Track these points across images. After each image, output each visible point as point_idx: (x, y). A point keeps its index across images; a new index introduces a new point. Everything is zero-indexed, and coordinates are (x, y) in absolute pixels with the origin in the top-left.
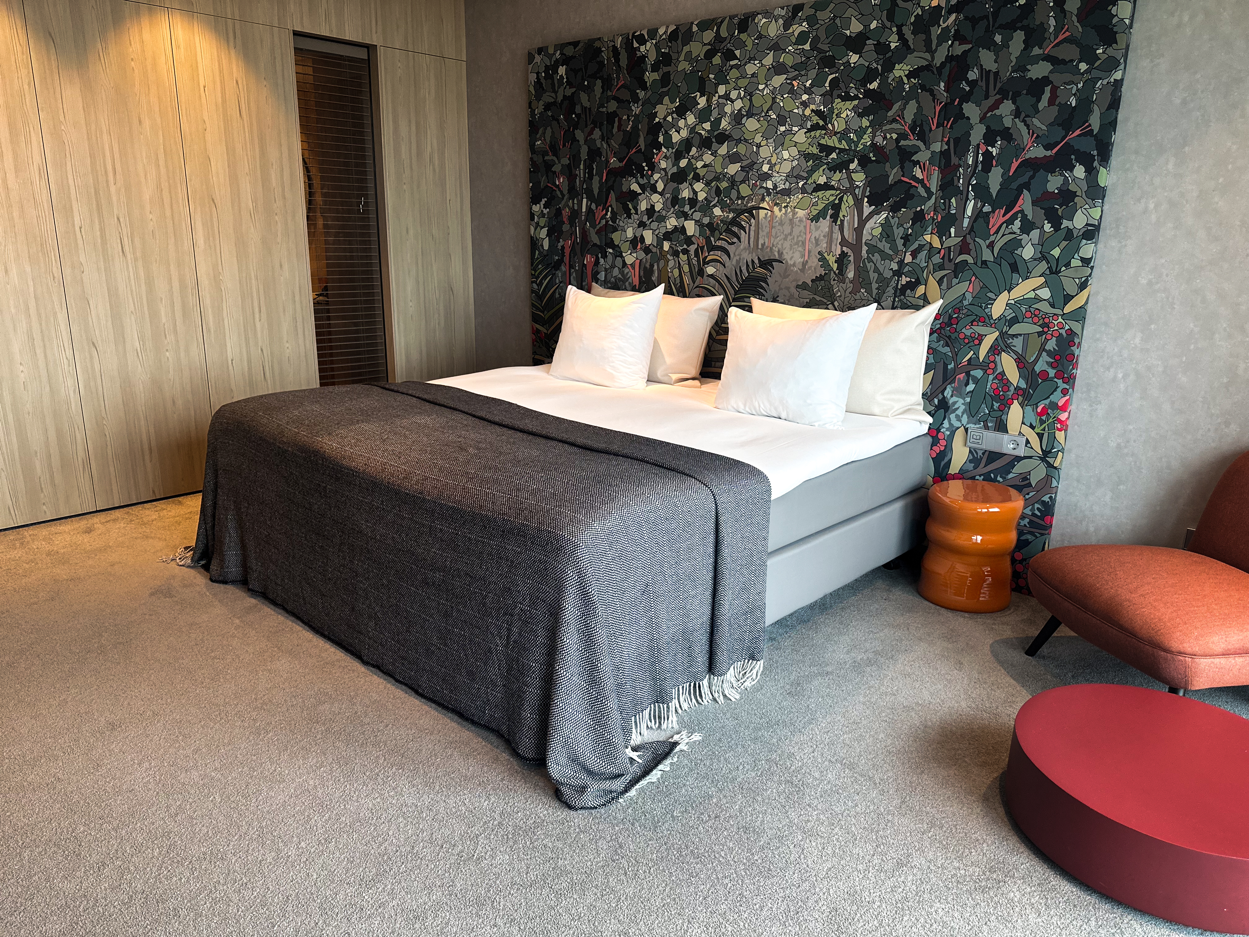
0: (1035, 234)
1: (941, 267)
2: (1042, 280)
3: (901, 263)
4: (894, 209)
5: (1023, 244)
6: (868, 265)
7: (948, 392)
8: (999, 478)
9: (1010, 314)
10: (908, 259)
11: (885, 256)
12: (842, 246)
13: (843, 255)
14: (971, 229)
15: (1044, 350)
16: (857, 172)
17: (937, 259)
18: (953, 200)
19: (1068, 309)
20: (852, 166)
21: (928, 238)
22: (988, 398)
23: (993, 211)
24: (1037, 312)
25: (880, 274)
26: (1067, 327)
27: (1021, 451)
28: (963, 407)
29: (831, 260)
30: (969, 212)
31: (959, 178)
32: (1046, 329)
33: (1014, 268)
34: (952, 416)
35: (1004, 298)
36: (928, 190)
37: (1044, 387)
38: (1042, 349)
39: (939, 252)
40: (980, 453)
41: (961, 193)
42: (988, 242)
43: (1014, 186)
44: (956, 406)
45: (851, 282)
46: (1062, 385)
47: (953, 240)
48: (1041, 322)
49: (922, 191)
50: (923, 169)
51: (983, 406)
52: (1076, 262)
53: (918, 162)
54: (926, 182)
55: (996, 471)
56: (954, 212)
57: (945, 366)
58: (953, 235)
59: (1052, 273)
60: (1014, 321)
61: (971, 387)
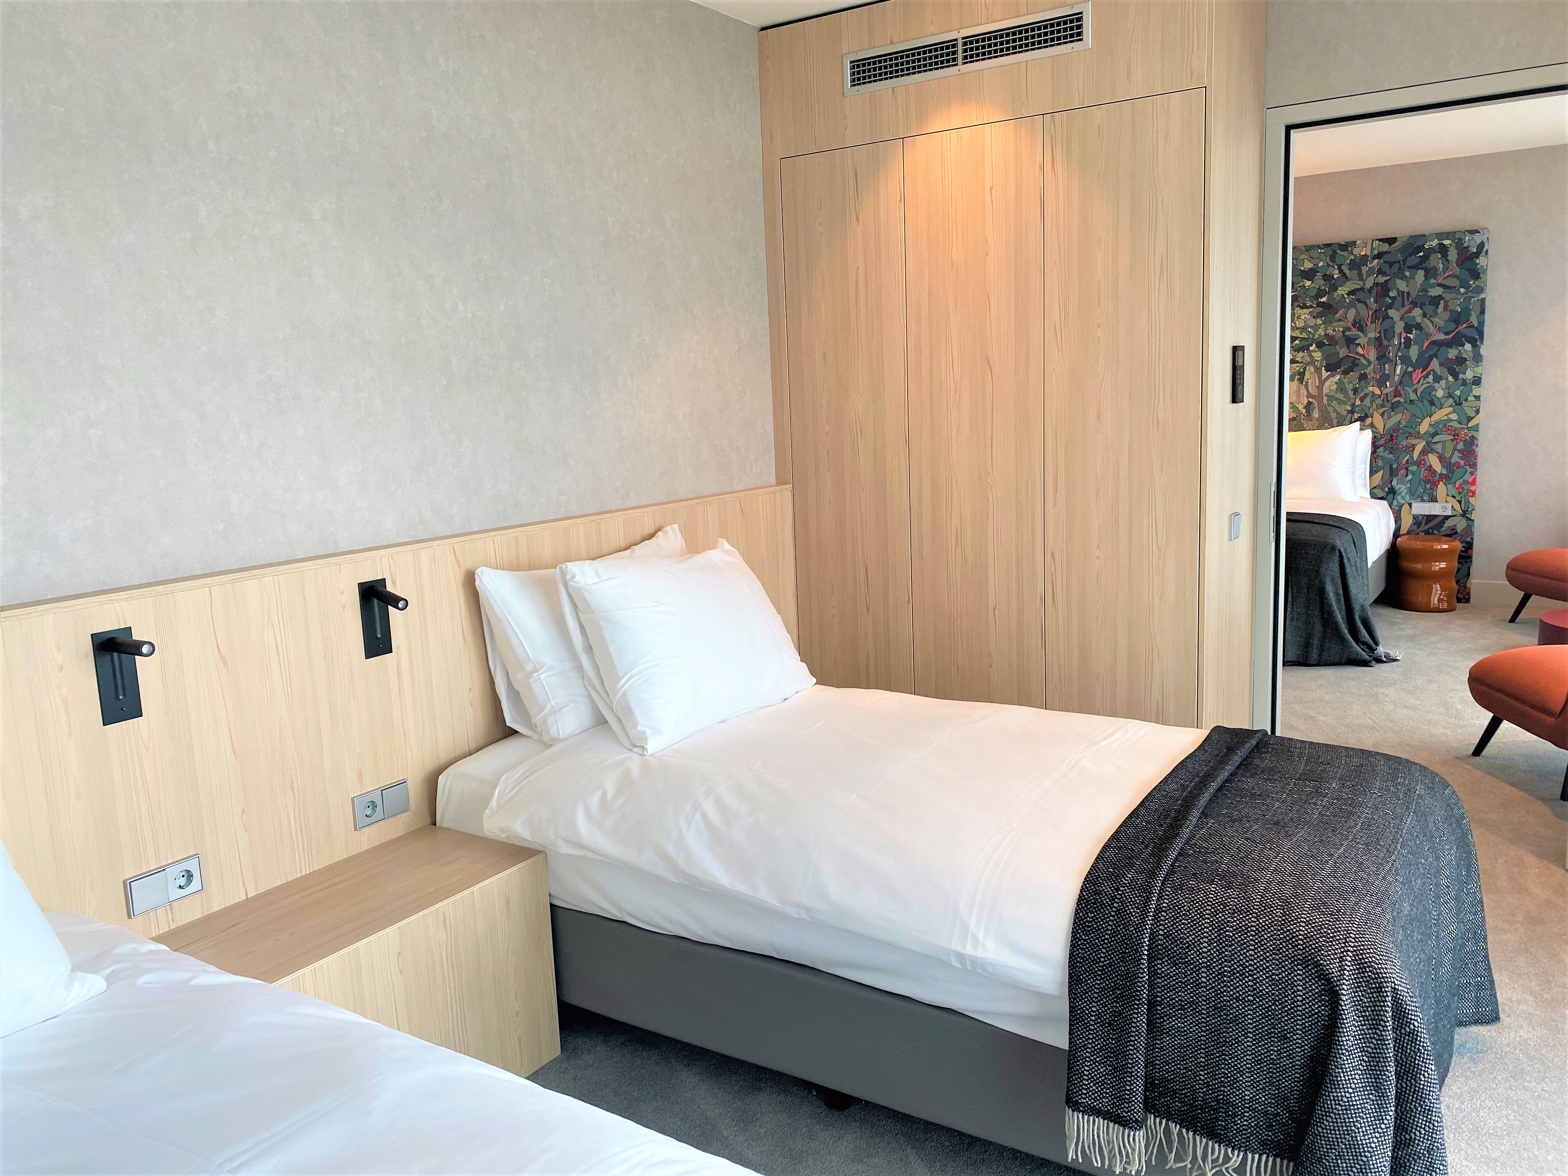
0: (1443, 382)
1: (1383, 406)
2: (1451, 409)
3: (1353, 405)
4: (1345, 373)
5: (1436, 388)
6: (1329, 409)
7: (1394, 483)
8: (1435, 532)
9: (1432, 430)
10: (1358, 402)
11: (1340, 402)
12: (1308, 398)
13: (1309, 403)
14: (1401, 383)
15: (1456, 449)
16: (1315, 351)
17: (1379, 401)
18: (1387, 366)
19: (1470, 425)
20: (1311, 348)
21: (1371, 389)
22: (1422, 483)
23: (1414, 370)
24: (1450, 428)
25: (1338, 413)
26: (1470, 435)
27: (1449, 513)
28: (1406, 491)
29: (1301, 407)
30: (1398, 371)
31: (1389, 353)
32: (1456, 437)
33: (1432, 403)
34: (1399, 497)
35: (1427, 421)
36: (1368, 360)
37: (1458, 472)
38: (1455, 449)
39: (1380, 397)
40: (1421, 518)
41: (1392, 361)
42: (1413, 389)
43: (1427, 355)
44: (1401, 490)
45: (1317, 420)
46: (1469, 470)
47: (1389, 389)
48: (1453, 433)
49: (1364, 362)
50: (1363, 348)
51: (1419, 488)
52: (1471, 398)
53: (1359, 344)
54: (1366, 355)
55: (1433, 528)
56: (1387, 372)
57: (1391, 466)
58: (1388, 386)
59: (1456, 404)
60: (1436, 434)
61: (1410, 477)
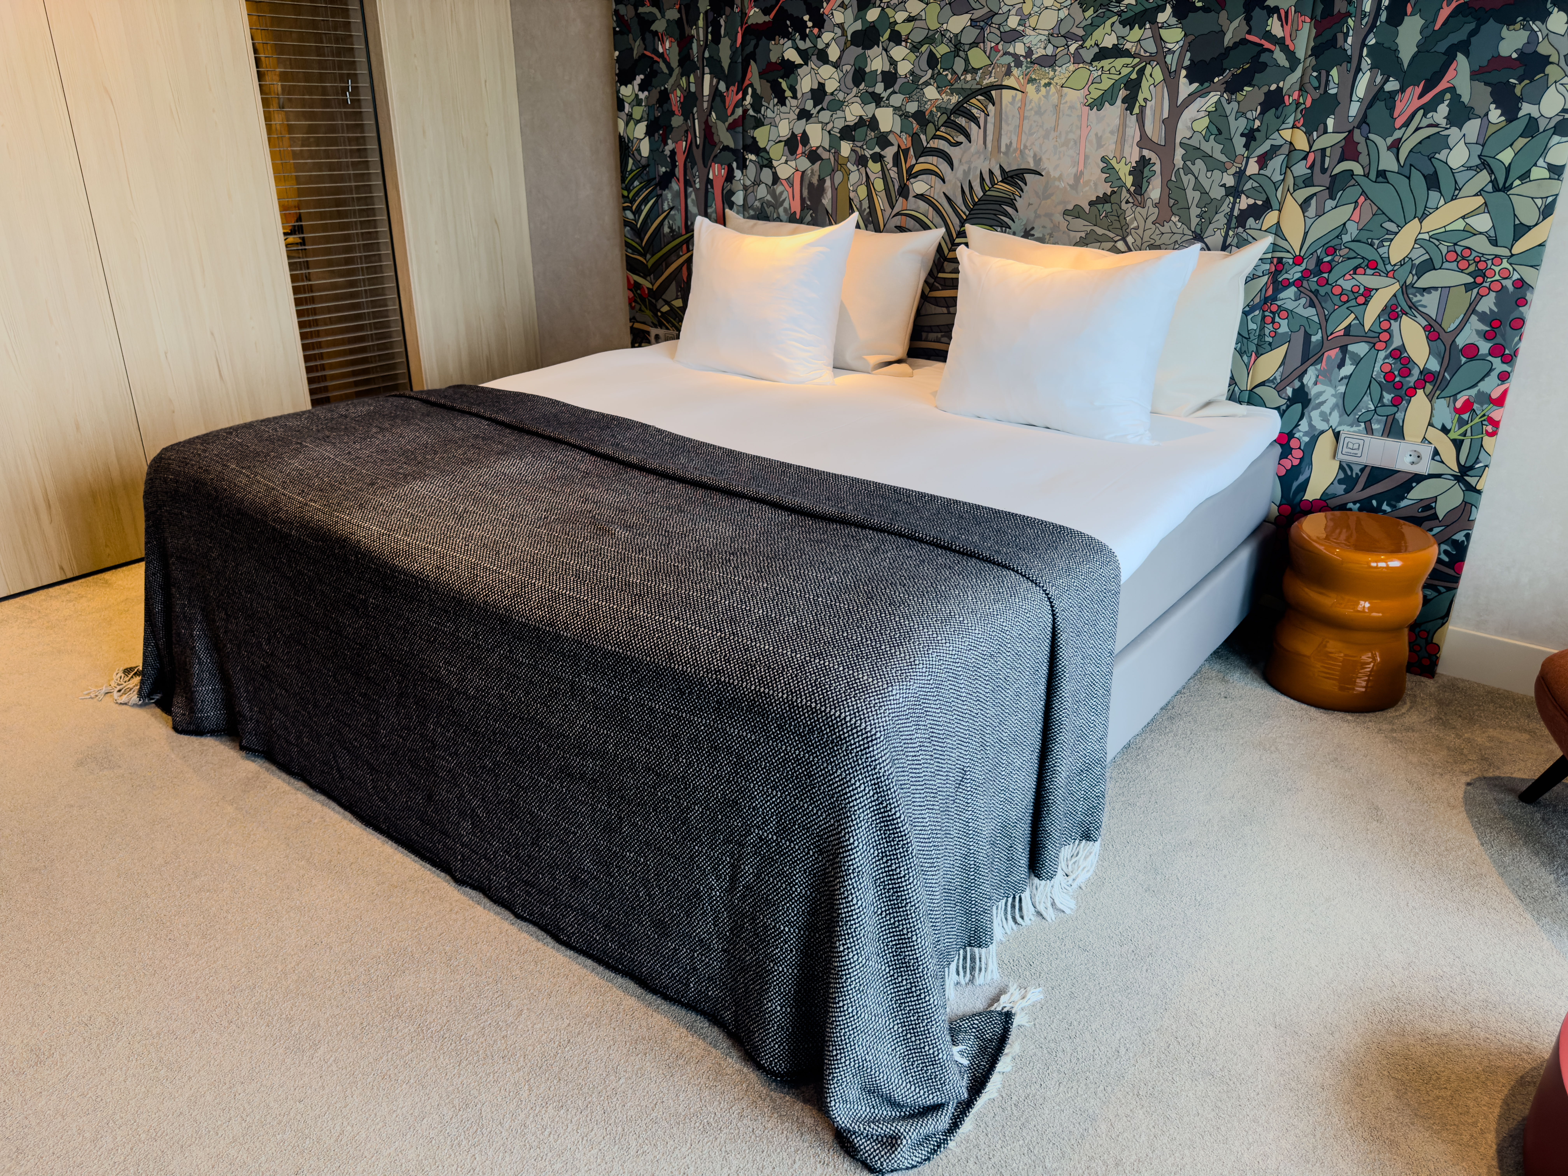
0: (1472, 127)
1: (1308, 182)
2: (1480, 200)
3: (1240, 175)
4: (1233, 88)
5: (1451, 142)
6: (1185, 179)
7: (1309, 378)
8: (1385, 507)
9: (1420, 257)
10: (1253, 168)
11: (1212, 164)
12: (1141, 148)
13: (1144, 162)
14: (1363, 120)
15: (1474, 311)
16: (1169, 27)
17: (1301, 169)
18: (1334, 72)
19: (1520, 247)
20: (1162, 17)
21: (1287, 134)
22: (1375, 387)
23: (1402, 90)
24: (1466, 253)
25: (1204, 193)
26: (1516, 276)
27: (1423, 468)
28: (1332, 401)
29: (1124, 171)
30: (1361, 90)
31: (1346, 35)
32: (1479, 280)
33: (1433, 182)
34: (1315, 414)
35: (1412, 230)
36: (1291, 55)
37: (1469, 370)
38: (1472, 310)
39: (1305, 158)
40: (1356, 469)
41: (1349, 60)
42: (1390, 140)
43: (1442, 47)
44: (1321, 399)
45: (1156, 205)
46: (1498, 365)
47: (1330, 139)
48: (1472, 268)
49: (1280, 57)
50: (1284, 20)
51: (1367, 398)
52: (1538, 173)
53: (1276, 10)
54: (1288, 42)
55: (1380, 497)
56: (1333, 91)
57: (1307, 336)
58: (1330, 129)
59: (1496, 189)
60: (1428, 266)
61: (1348, 369)
